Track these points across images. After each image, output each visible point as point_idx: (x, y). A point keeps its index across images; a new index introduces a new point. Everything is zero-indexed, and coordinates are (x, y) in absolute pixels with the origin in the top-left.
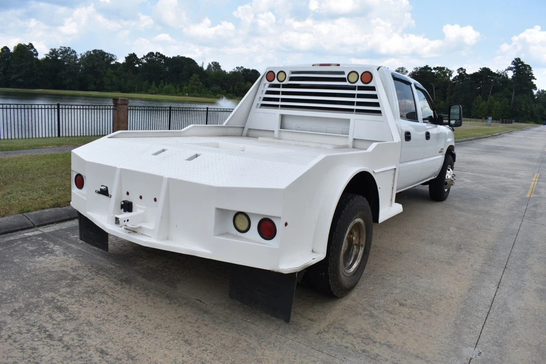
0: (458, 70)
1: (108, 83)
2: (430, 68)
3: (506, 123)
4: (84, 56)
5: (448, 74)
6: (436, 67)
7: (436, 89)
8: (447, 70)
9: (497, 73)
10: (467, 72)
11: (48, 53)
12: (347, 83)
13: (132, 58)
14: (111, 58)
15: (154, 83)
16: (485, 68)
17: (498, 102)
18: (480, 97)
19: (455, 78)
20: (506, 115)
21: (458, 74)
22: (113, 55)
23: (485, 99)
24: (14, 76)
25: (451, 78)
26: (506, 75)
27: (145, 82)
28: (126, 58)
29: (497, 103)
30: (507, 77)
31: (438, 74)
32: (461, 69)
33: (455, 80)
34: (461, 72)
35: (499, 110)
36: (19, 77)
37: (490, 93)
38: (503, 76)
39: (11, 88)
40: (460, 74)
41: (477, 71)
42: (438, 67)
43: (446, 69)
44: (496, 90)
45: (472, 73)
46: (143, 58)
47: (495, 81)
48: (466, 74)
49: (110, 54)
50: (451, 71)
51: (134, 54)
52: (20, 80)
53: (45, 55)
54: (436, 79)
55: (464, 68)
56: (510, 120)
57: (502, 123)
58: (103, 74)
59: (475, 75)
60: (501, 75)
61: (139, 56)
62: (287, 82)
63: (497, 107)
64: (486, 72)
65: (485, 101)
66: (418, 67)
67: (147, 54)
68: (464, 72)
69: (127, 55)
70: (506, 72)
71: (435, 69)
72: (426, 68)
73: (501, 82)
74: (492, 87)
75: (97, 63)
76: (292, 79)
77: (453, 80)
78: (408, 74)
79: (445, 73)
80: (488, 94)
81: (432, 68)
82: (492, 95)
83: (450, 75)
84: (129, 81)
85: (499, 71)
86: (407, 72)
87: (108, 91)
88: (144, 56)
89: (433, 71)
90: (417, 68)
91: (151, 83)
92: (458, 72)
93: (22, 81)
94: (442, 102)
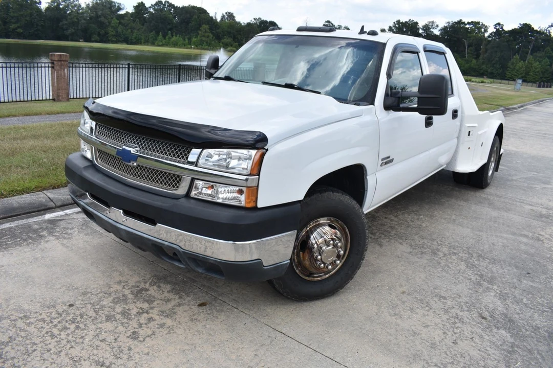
0: (495, 25)
1: (112, 33)
2: (464, 23)
3: (543, 87)
4: (89, 4)
5: (483, 30)
6: (470, 21)
7: (469, 47)
8: (482, 24)
9: (539, 30)
10: (504, 28)
11: (50, 2)
13: (140, 7)
14: (118, 6)
15: (161, 34)
16: (526, 24)
17: (538, 63)
18: (517, 56)
19: (491, 34)
20: (545, 78)
21: (495, 30)
22: (120, 4)
23: (523, 58)
24: (13, 26)
25: (486, 35)
26: (549, 32)
27: (151, 33)
28: (134, 6)
29: (536, 64)
30: (550, 35)
31: (472, 31)
32: (499, 24)
33: (491, 37)
34: (498, 27)
35: (538, 72)
36: (19, 27)
37: (530, 52)
38: (546, 33)
39: (13, 39)
40: (497, 30)
41: (517, 27)
42: (472, 22)
43: (481, 24)
44: (536, 49)
45: (510, 29)
46: (150, 7)
47: (537, 39)
48: (503, 30)
49: (117, 3)
50: (486, 27)
51: (142, 2)
52: (20, 30)
53: (46, 3)
54: (469, 35)
55: (501, 24)
56: (549, 84)
57: (539, 87)
58: (107, 24)
59: (513, 32)
60: (543, 33)
61: (147, 5)
63: (536, 69)
64: (526, 28)
65: (522, 61)
66: (450, 21)
67: (155, 3)
68: (502, 28)
69: (136, 4)
70: (549, 29)
71: (469, 23)
72: (460, 22)
73: (543, 40)
74: (532, 45)
75: (101, 12)
77: (489, 37)
78: (439, 28)
79: (480, 29)
80: (527, 53)
81: (466, 23)
82: (531, 54)
83: (486, 31)
84: (136, 31)
85: (541, 27)
86: (437, 26)
87: (113, 42)
88: (152, 5)
89: (467, 26)
90: (449, 23)
91: (157, 33)
92: (495, 28)
93: (22, 31)
94: (474, 61)
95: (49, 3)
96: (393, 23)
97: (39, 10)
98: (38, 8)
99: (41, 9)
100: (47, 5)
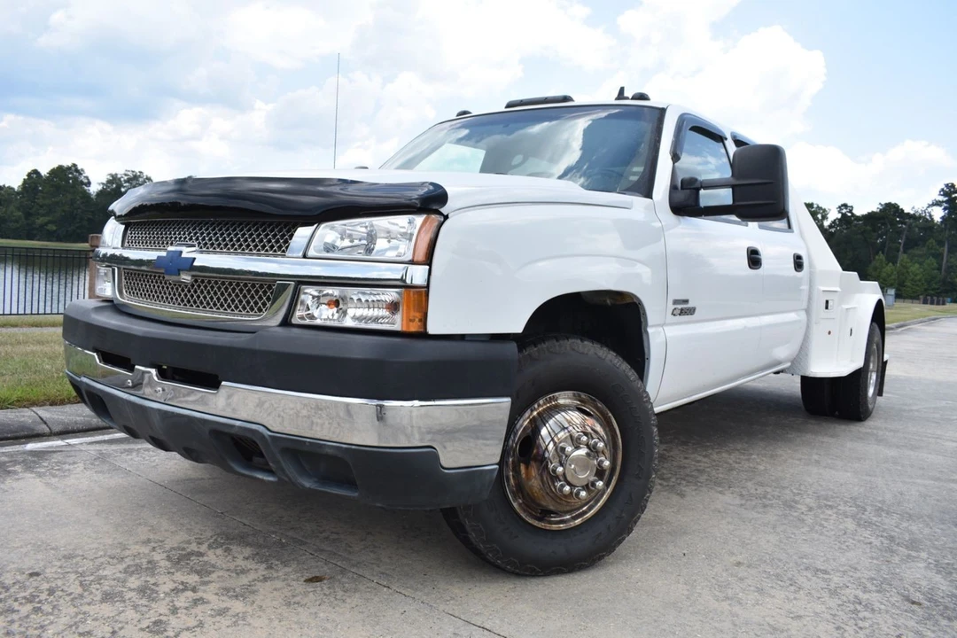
0: (840, 207)
3: (932, 303)
5: (819, 216)
8: (818, 207)
9: (912, 212)
10: (854, 211)
11: (105, 182)
16: (890, 203)
17: (917, 266)
18: (881, 256)
19: (834, 222)
20: (933, 290)
21: (839, 216)
23: (892, 259)
24: (40, 221)
25: (827, 223)
26: (930, 216)
29: (915, 268)
30: (932, 219)
32: (845, 206)
33: (834, 227)
34: (844, 211)
35: (920, 280)
36: (50, 222)
37: (901, 249)
38: (924, 218)
39: (39, 240)
40: (844, 215)
41: (875, 210)
43: (815, 206)
44: (911, 244)
45: (865, 213)
47: (910, 227)
48: (853, 215)
50: (824, 210)
52: (52, 227)
53: (99, 184)
55: (849, 205)
56: (941, 299)
57: (925, 302)
59: (870, 217)
60: (920, 217)
63: (916, 276)
64: (891, 210)
65: (891, 264)
68: (851, 211)
70: (929, 210)
73: (921, 229)
74: (904, 237)
77: (830, 226)
79: (814, 214)
80: (898, 251)
82: (905, 252)
83: (824, 217)
85: (916, 208)
92: (839, 212)
93: (54, 228)
95: (103, 184)
97: (86, 195)
98: (85, 191)
99: (90, 194)
100: (100, 188)
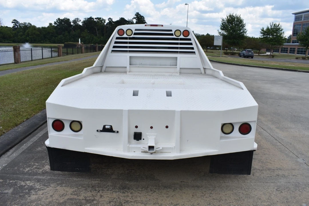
0: (109, 19)
2: (93, 18)
5: (103, 22)
6: (96, 18)
7: (98, 30)
9: (128, 20)
10: (113, 20)
12: (174, 37)
16: (122, 18)
19: (107, 23)
21: (109, 21)
25: (105, 24)
26: (133, 21)
31: (98, 22)
34: (110, 20)
38: (131, 22)
40: (110, 21)
41: (118, 20)
42: (97, 18)
43: (102, 19)
45: (116, 21)
48: (112, 21)
50: (104, 20)
54: (97, 24)
55: (111, 18)
62: (132, 36)
66: (86, 18)
68: (112, 20)
71: (96, 19)
72: (91, 18)
76: (135, 34)
77: (106, 25)
78: (81, 22)
79: (101, 21)
81: (94, 18)
83: (105, 22)
85: (129, 19)
86: (80, 20)
89: (95, 20)
90: (86, 19)
92: (108, 20)
94: (102, 37)
96: (56, 20)
